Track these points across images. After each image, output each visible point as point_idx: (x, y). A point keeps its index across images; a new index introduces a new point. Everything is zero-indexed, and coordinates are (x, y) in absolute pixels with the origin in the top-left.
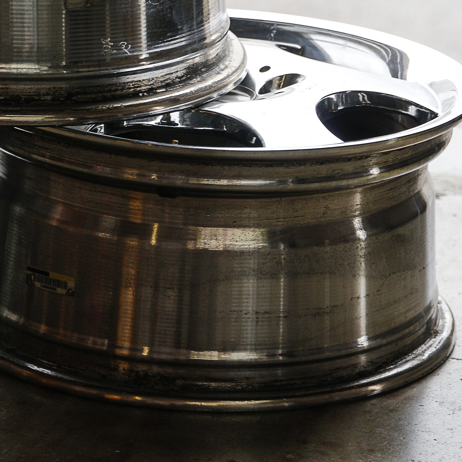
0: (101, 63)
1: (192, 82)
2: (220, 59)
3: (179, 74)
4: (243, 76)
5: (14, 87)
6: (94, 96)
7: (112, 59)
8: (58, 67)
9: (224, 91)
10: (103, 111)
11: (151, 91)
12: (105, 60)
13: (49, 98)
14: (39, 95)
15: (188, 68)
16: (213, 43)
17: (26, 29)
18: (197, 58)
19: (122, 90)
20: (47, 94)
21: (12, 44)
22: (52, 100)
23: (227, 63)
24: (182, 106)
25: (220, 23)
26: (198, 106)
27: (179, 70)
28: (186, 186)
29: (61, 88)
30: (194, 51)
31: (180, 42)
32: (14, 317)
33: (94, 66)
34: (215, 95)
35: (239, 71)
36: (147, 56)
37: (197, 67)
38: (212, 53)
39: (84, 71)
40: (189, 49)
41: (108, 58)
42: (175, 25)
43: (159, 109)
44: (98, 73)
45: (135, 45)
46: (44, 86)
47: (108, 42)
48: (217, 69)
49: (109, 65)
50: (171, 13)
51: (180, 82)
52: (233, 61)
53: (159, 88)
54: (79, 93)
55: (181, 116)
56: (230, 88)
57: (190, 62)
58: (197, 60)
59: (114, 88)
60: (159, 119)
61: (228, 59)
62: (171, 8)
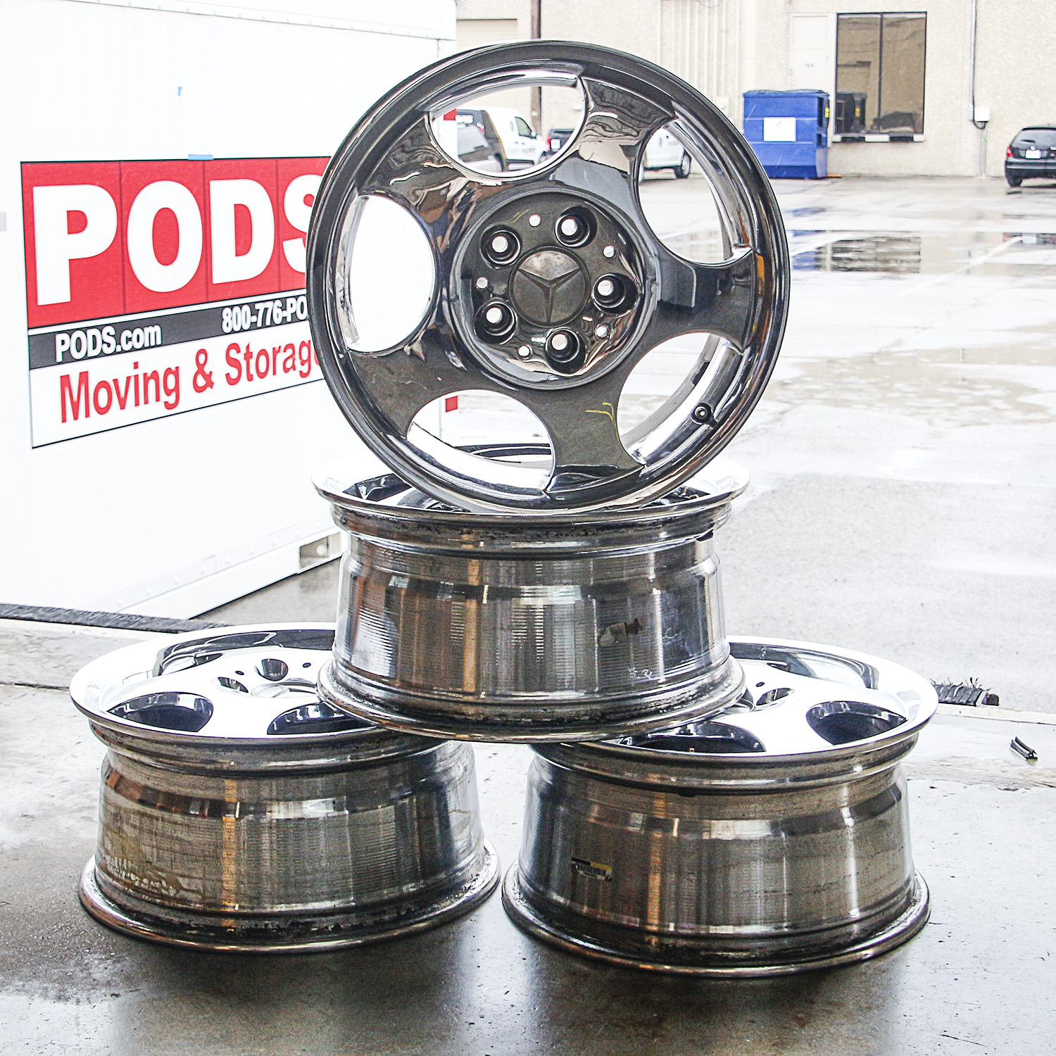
0: (628, 688)
1: (701, 699)
2: (724, 678)
3: (692, 693)
4: (743, 692)
5: (558, 710)
6: (622, 714)
7: (636, 684)
8: (593, 693)
9: (729, 705)
10: (631, 726)
11: (669, 708)
12: (630, 685)
13: (587, 718)
14: (579, 716)
15: (699, 687)
16: (718, 666)
17: (567, 664)
18: (705, 679)
19: (646, 708)
20: (586, 715)
21: (556, 676)
22: (589, 719)
23: (729, 682)
24: (695, 719)
25: (723, 649)
26: (708, 719)
27: (692, 690)
28: (701, 786)
29: (596, 710)
30: (703, 673)
31: (692, 666)
32: (561, 900)
33: (622, 690)
34: (721, 709)
35: (740, 688)
36: (665, 680)
37: (706, 687)
38: (717, 674)
39: (614, 696)
40: (699, 672)
41: (633, 684)
42: (687, 654)
43: (676, 723)
44: (626, 696)
45: (655, 673)
46: (581, 709)
47: (633, 671)
48: (721, 687)
49: (634, 688)
50: (684, 644)
51: (693, 700)
52: (735, 680)
53: (676, 705)
54: (611, 713)
55: (695, 728)
56: (734, 702)
57: (700, 683)
58: (706, 681)
59: (639, 707)
60: (677, 730)
61: (730, 678)
62: (683, 640)
